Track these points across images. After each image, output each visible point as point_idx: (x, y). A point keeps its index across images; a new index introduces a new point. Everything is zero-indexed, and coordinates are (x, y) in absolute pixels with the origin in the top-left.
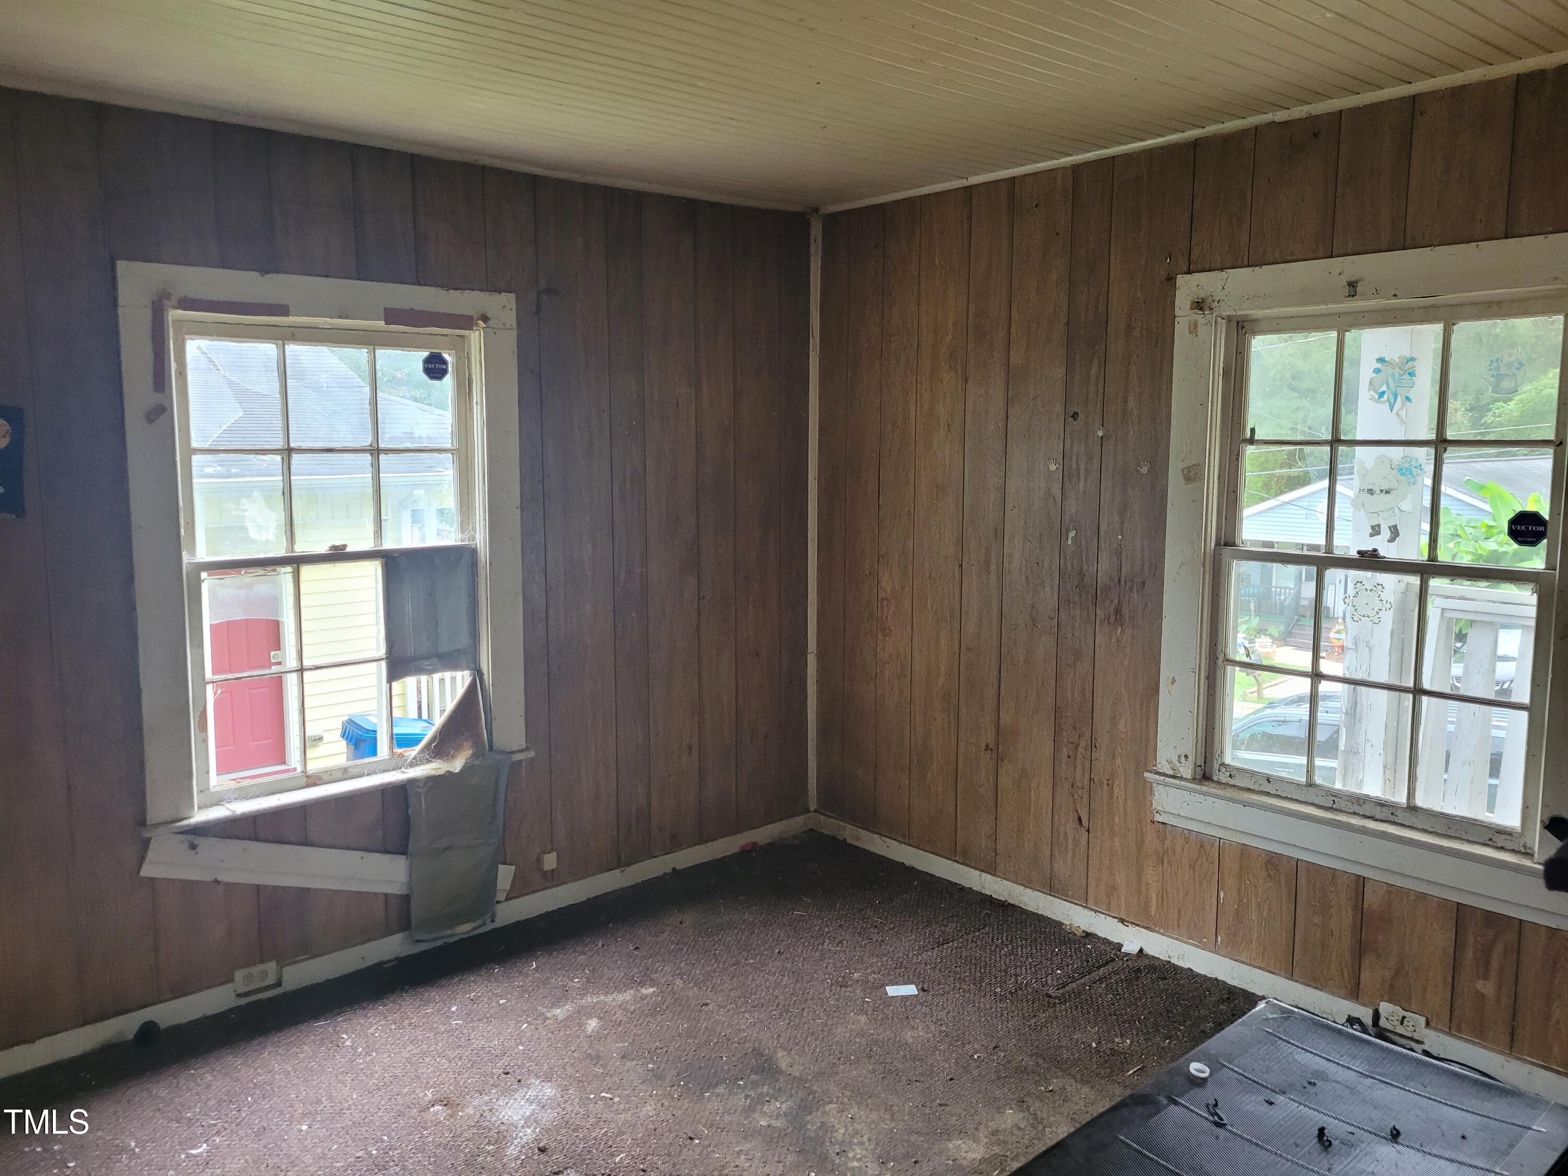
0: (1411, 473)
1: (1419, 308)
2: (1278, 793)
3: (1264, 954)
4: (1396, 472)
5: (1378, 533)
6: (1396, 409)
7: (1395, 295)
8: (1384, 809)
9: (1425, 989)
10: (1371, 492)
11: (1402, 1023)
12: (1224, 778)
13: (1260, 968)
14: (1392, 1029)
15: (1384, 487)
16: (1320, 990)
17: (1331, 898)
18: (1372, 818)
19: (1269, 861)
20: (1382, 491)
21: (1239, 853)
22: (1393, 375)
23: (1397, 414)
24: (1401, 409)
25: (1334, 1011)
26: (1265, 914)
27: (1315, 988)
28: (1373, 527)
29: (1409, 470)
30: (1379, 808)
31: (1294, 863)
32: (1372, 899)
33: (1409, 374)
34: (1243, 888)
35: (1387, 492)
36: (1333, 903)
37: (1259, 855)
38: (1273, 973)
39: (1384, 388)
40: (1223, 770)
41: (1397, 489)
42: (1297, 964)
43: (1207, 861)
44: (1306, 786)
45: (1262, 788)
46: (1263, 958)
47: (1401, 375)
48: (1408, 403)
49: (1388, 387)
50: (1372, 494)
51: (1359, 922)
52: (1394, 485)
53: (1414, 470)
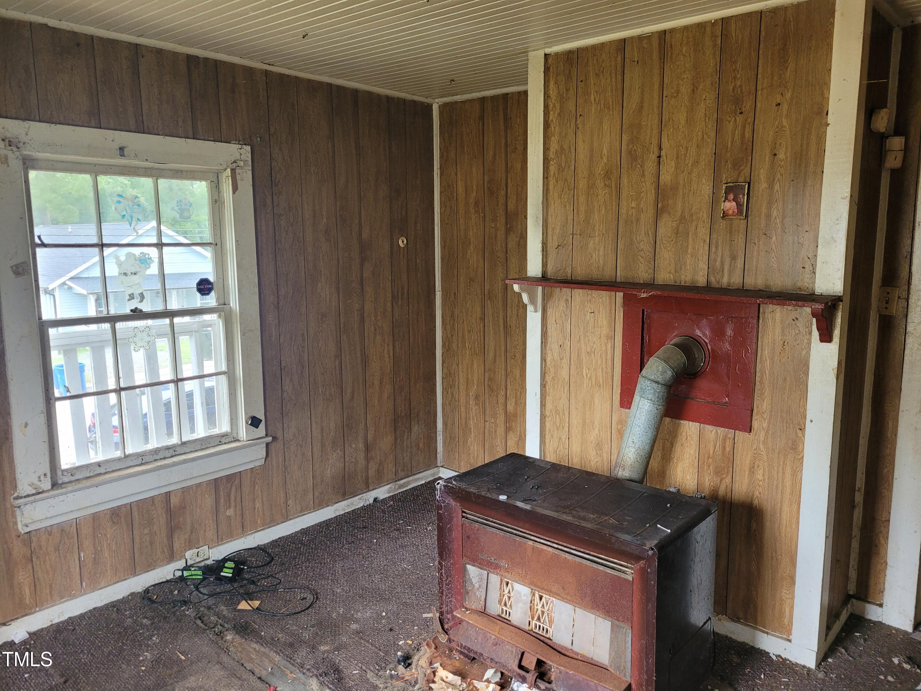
0: (146, 262)
1: (142, 168)
2: (107, 471)
3: (116, 573)
4: (138, 262)
5: (133, 298)
6: (133, 225)
7: (147, 160)
8: (170, 451)
9: (205, 531)
10: (125, 274)
11: (198, 556)
12: (66, 479)
13: (118, 582)
14: (194, 562)
15: (133, 271)
16: (154, 569)
17: (152, 513)
18: (165, 458)
19: (113, 514)
20: (132, 273)
21: (91, 520)
22: (128, 205)
23: (134, 228)
24: (136, 225)
25: (166, 574)
26: (114, 548)
27: (152, 570)
28: (130, 295)
29: (145, 260)
30: (167, 451)
31: (129, 506)
32: (175, 501)
33: (138, 205)
34: (97, 540)
35: (135, 274)
36: (154, 516)
37: (105, 514)
38: (126, 579)
39: (124, 213)
40: (65, 473)
41: (140, 272)
42: (137, 564)
43: (68, 538)
44: (124, 458)
45: (95, 473)
46: (116, 575)
47: (133, 206)
48: (139, 222)
49: (127, 212)
50: (126, 276)
51: (169, 519)
52: (138, 269)
53: (148, 260)
